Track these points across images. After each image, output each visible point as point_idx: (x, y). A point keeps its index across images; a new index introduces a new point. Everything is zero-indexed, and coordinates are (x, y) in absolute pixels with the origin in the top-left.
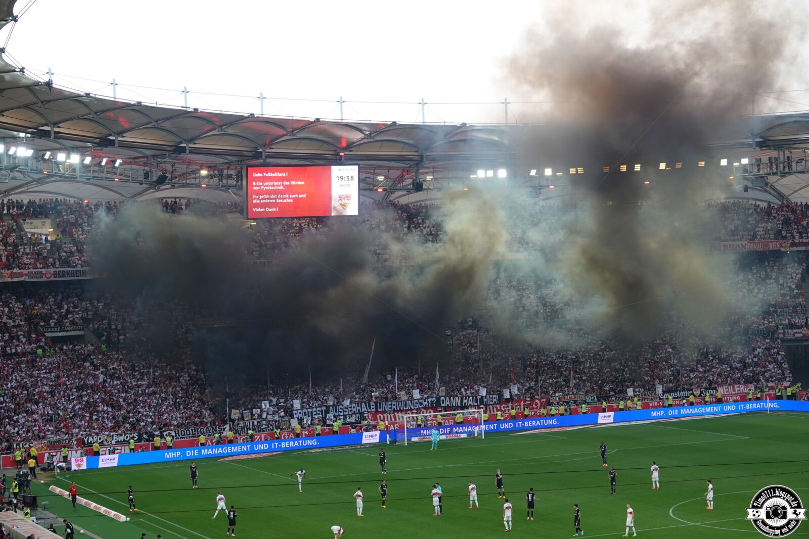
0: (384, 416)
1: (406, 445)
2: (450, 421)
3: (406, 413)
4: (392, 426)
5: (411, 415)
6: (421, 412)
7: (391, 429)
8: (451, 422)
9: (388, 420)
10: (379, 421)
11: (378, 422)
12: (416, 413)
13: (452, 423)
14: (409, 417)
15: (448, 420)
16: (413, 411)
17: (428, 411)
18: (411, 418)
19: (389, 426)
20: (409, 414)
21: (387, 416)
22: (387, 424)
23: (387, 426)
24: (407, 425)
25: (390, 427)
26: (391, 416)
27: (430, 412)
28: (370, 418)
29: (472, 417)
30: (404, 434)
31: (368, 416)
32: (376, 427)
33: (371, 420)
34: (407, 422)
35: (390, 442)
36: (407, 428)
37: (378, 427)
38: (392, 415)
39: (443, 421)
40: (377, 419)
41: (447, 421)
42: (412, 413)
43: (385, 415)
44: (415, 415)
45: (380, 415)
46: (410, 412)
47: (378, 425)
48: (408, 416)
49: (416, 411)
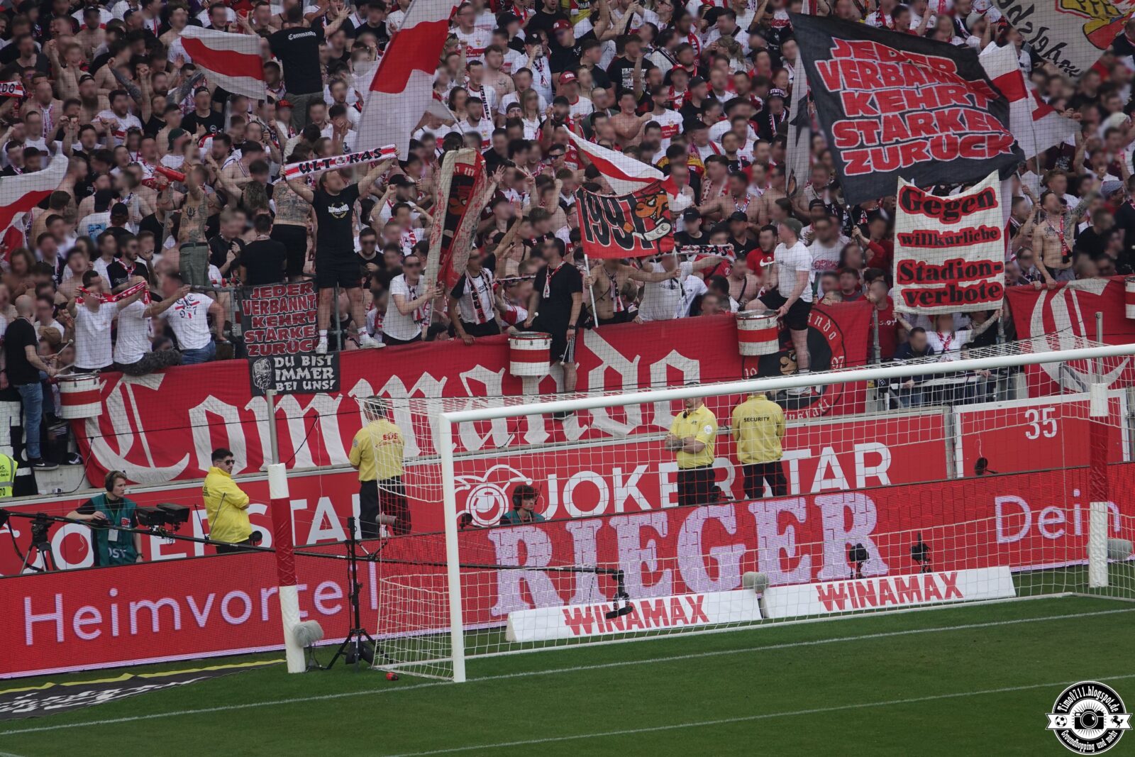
0: (248, 421)
1: (460, 676)
2: (860, 450)
3: (453, 391)
4: (325, 505)
5: (497, 409)
6: (596, 377)
7: (315, 535)
8: (872, 459)
9: (286, 455)
10: (205, 462)
11: (193, 472)
12: (547, 388)
13: (881, 472)
14: (483, 426)
15: (843, 441)
16: (519, 369)
17: (658, 370)
18: (501, 435)
19: (299, 505)
20: (479, 389)
21: (280, 420)
22: (279, 490)
23: (279, 509)
24: (461, 498)
25: (306, 517)
26: (312, 419)
27: (675, 378)
28: (126, 442)
29: (1059, 410)
30: (442, 583)
31: (105, 423)
32: (185, 515)
33: (136, 456)
34: (458, 468)
35: (309, 651)
36: (465, 521)
37: (198, 517)
38: (326, 406)
39: (794, 457)
40: (188, 446)
41: (828, 455)
42: (513, 387)
43: (258, 406)
44: (532, 406)
45: (213, 404)
46: (491, 379)
47: (198, 499)
48: (469, 412)
49: (541, 369)
